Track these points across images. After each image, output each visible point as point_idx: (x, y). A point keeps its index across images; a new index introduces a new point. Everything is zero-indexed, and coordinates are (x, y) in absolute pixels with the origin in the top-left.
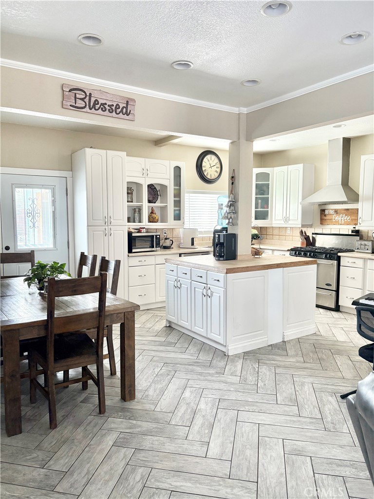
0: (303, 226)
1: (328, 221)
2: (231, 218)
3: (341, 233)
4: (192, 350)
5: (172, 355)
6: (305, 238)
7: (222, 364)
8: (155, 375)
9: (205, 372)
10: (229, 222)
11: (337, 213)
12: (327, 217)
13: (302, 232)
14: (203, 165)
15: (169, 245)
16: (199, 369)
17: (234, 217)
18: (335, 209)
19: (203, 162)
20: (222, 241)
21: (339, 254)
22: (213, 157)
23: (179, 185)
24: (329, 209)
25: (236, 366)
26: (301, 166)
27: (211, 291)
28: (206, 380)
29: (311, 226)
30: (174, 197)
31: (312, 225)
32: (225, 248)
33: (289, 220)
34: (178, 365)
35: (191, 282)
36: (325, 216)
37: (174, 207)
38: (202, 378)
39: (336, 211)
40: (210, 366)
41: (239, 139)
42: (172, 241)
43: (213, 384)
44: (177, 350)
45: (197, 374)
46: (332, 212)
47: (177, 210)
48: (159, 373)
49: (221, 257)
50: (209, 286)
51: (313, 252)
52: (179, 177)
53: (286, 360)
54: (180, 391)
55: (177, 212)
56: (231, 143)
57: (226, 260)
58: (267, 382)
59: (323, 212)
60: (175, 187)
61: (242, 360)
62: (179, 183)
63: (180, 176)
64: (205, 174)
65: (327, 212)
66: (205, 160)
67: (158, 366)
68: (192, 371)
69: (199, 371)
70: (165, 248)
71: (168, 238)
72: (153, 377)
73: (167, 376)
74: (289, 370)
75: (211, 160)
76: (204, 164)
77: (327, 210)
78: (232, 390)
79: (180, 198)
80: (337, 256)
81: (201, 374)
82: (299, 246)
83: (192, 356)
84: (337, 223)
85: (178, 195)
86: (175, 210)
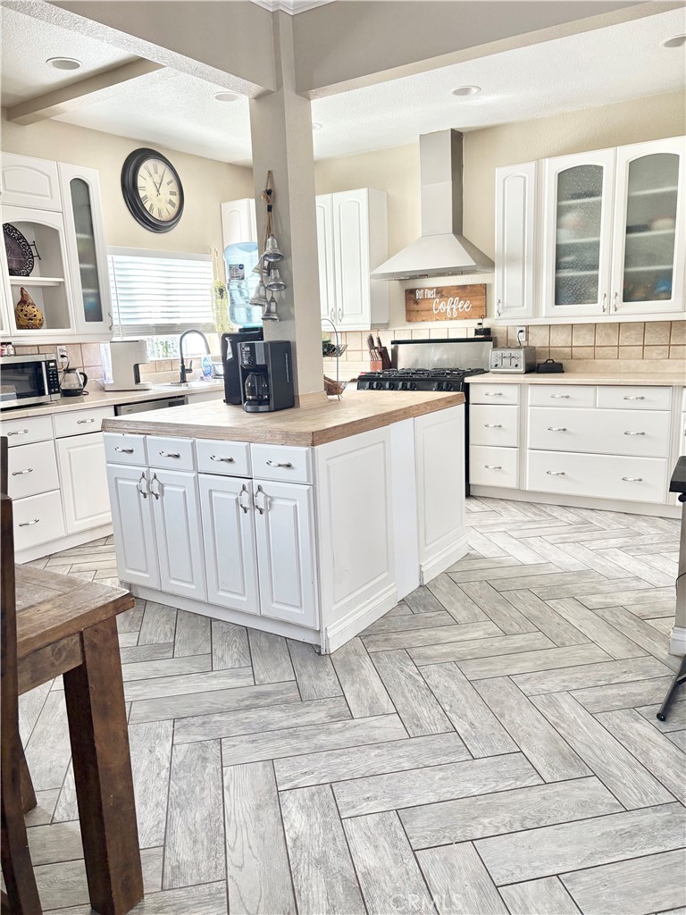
0: (373, 326)
1: (423, 313)
2: (273, 300)
3: (452, 336)
4: (227, 658)
5: (182, 687)
6: (380, 353)
7: (327, 683)
8: (164, 773)
9: (299, 721)
10: (269, 311)
11: (442, 296)
12: (422, 306)
13: (371, 340)
14: (139, 185)
15: (77, 387)
16: (277, 717)
17: (280, 298)
18: (437, 288)
19: (139, 178)
20: (260, 361)
21: (467, 380)
22: (161, 166)
23: (88, 228)
24: (424, 289)
25: (365, 683)
26: (363, 193)
27: (266, 496)
28: (319, 749)
29: (386, 326)
30: (81, 261)
31: (387, 324)
32: (271, 381)
33: (343, 315)
34: (217, 718)
35: (196, 480)
36: (416, 302)
37: (83, 287)
38: (305, 745)
39: (440, 292)
40: (302, 699)
41: (279, 85)
42: (85, 376)
43: (344, 758)
44: (188, 668)
45: (283, 738)
46: (430, 294)
47: (91, 295)
48: (176, 761)
49: (260, 405)
50: (256, 483)
51: (408, 380)
52: (86, 209)
53: (464, 637)
54: (269, 815)
55: (92, 300)
56: (259, 98)
57: (276, 410)
58: (469, 714)
59: (412, 296)
60: (79, 236)
61: (368, 659)
62: (88, 224)
63: (89, 206)
64: (147, 206)
65: (419, 295)
66: (142, 171)
67: (158, 736)
68: (265, 728)
69: (285, 724)
70: (70, 393)
71: (74, 369)
72: (161, 783)
73: (204, 768)
74: (491, 663)
75: (156, 173)
76: (140, 182)
77: (420, 289)
78: (406, 765)
79: (95, 264)
80: (463, 383)
81: (293, 732)
82: (369, 370)
83: (238, 676)
84: (442, 316)
85: (88, 253)
86: (85, 296)
